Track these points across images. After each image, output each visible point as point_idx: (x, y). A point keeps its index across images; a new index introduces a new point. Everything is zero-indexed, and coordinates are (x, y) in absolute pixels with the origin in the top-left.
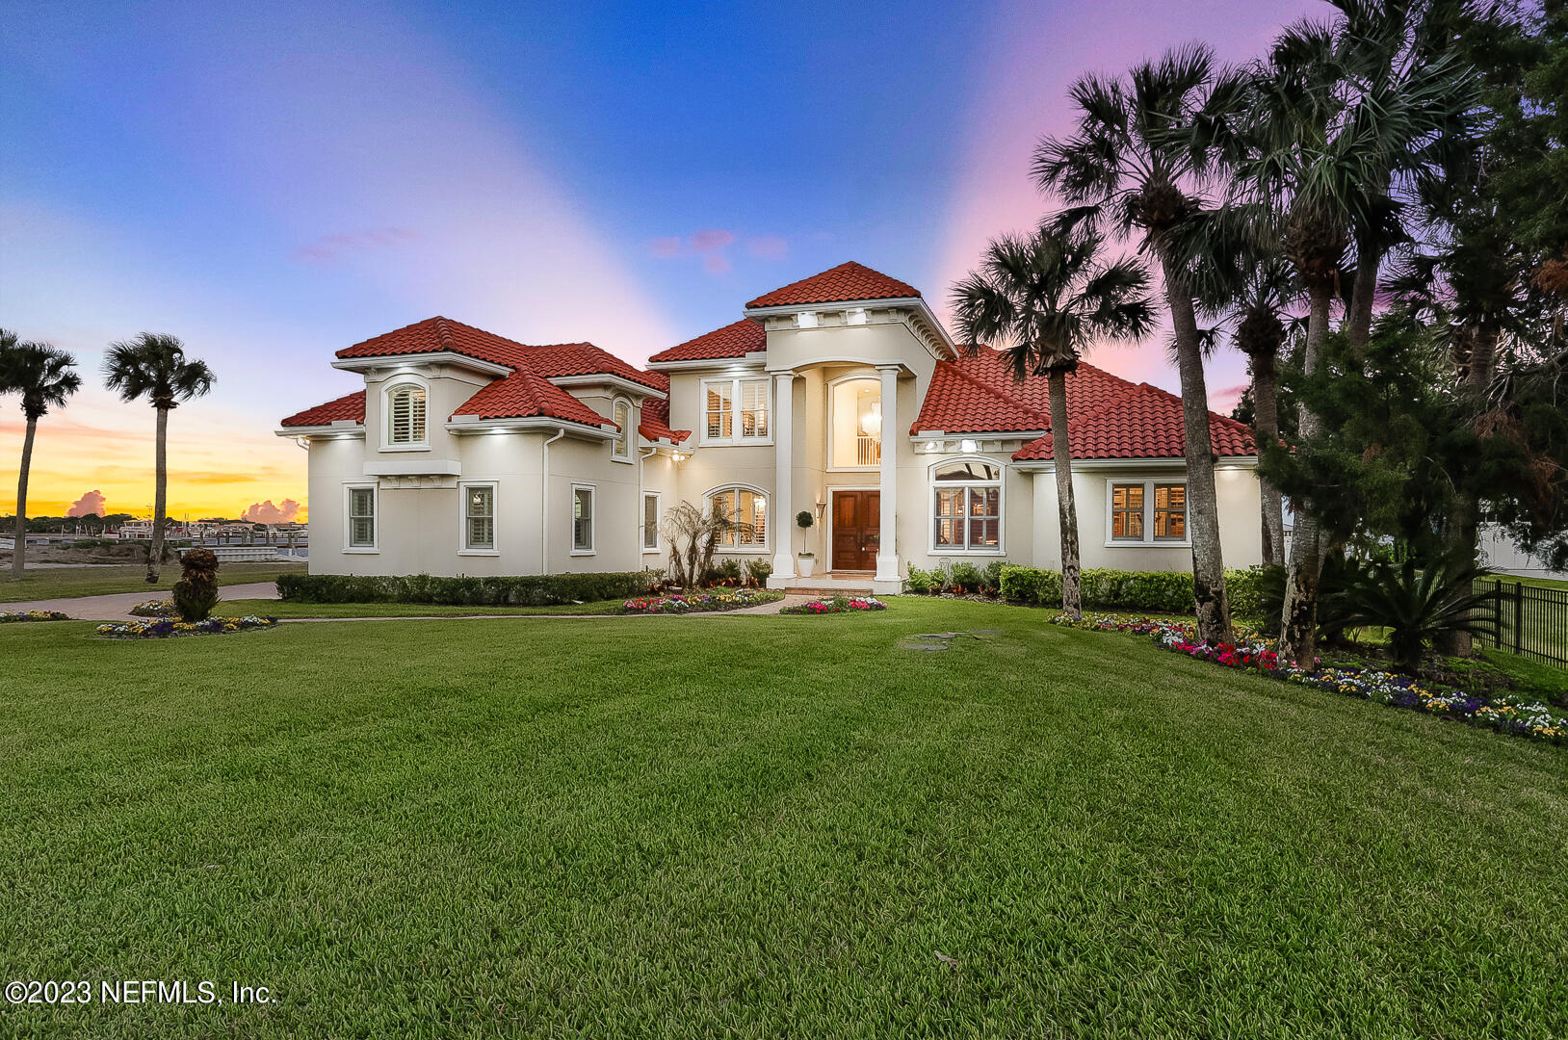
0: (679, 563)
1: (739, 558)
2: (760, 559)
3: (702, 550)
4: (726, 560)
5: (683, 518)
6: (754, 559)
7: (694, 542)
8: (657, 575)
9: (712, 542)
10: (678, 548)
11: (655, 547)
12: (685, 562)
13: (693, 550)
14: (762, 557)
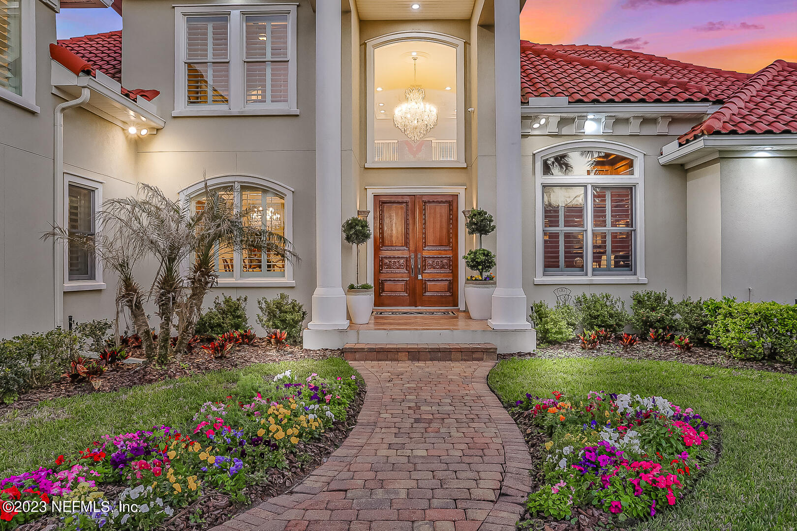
0: (137, 310)
1: (243, 294)
2: (283, 297)
3: (186, 283)
4: (221, 300)
5: (145, 220)
6: (272, 297)
7: (169, 270)
8: (92, 333)
9: (203, 267)
10: (135, 281)
11: (92, 277)
12: (151, 308)
13: (168, 284)
14: (286, 292)
